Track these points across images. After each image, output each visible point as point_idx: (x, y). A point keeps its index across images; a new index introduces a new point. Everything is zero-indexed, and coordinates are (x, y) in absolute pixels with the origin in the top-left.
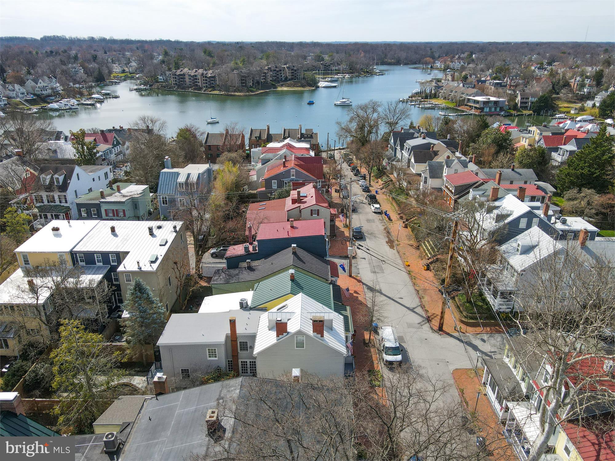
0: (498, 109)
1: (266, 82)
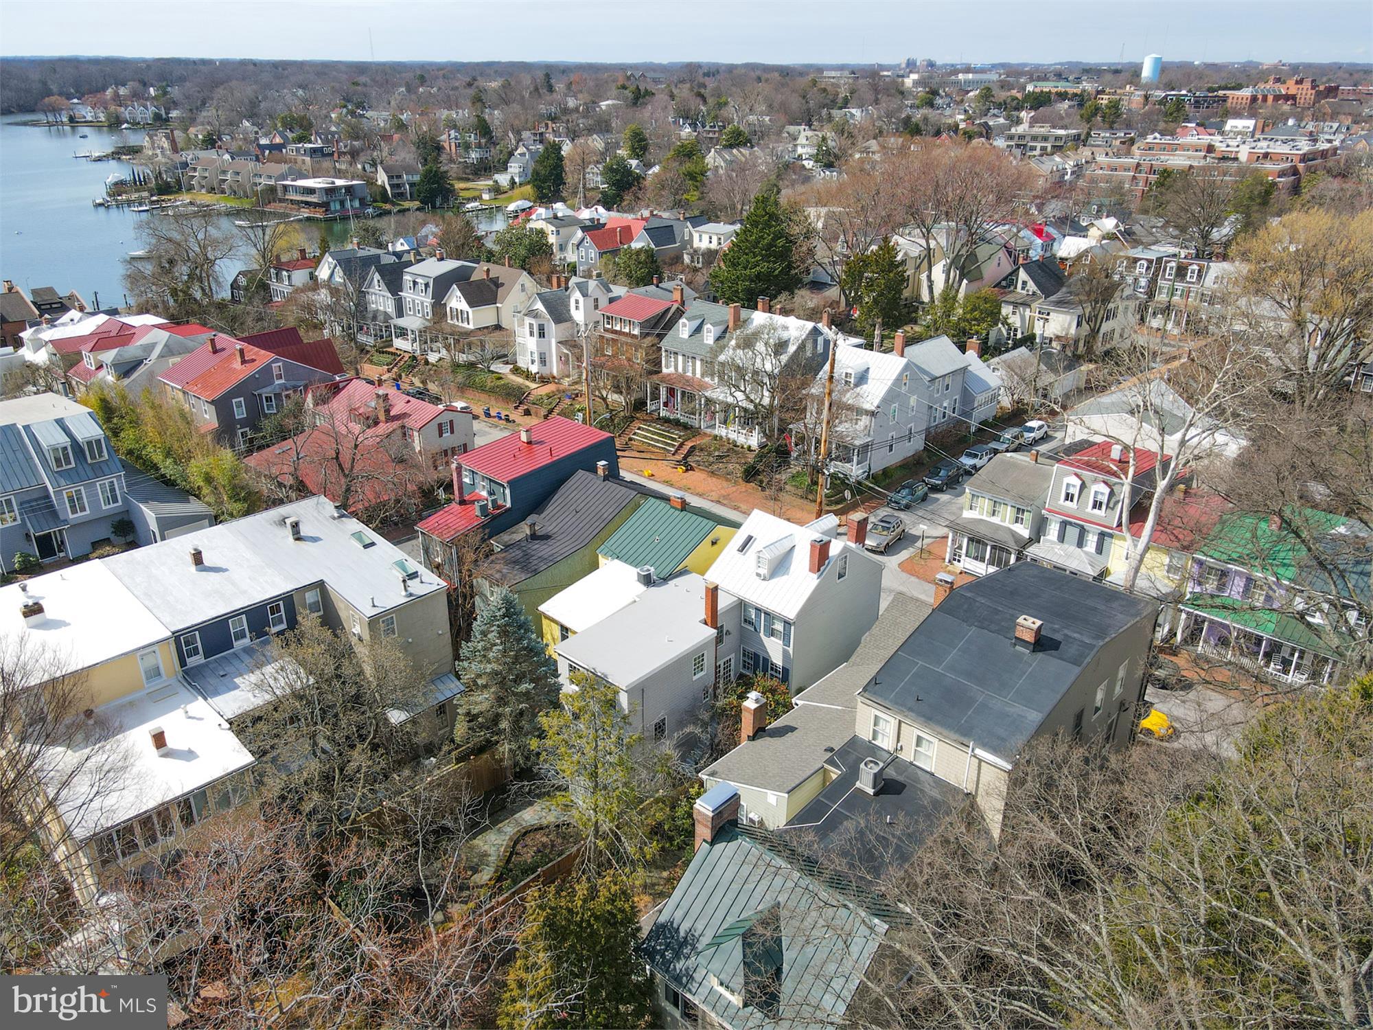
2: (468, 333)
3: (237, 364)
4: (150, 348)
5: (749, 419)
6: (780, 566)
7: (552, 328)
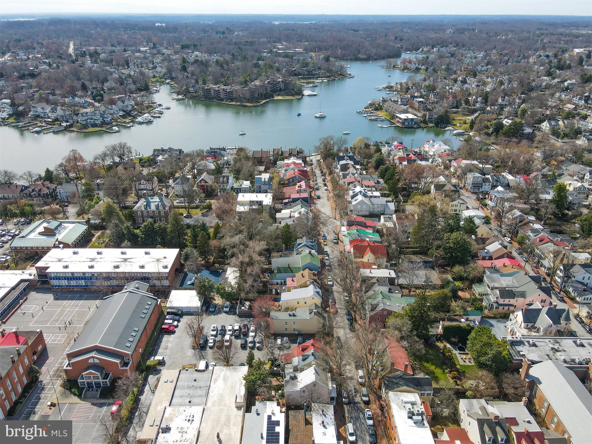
0: (413, 123)
1: (267, 93)
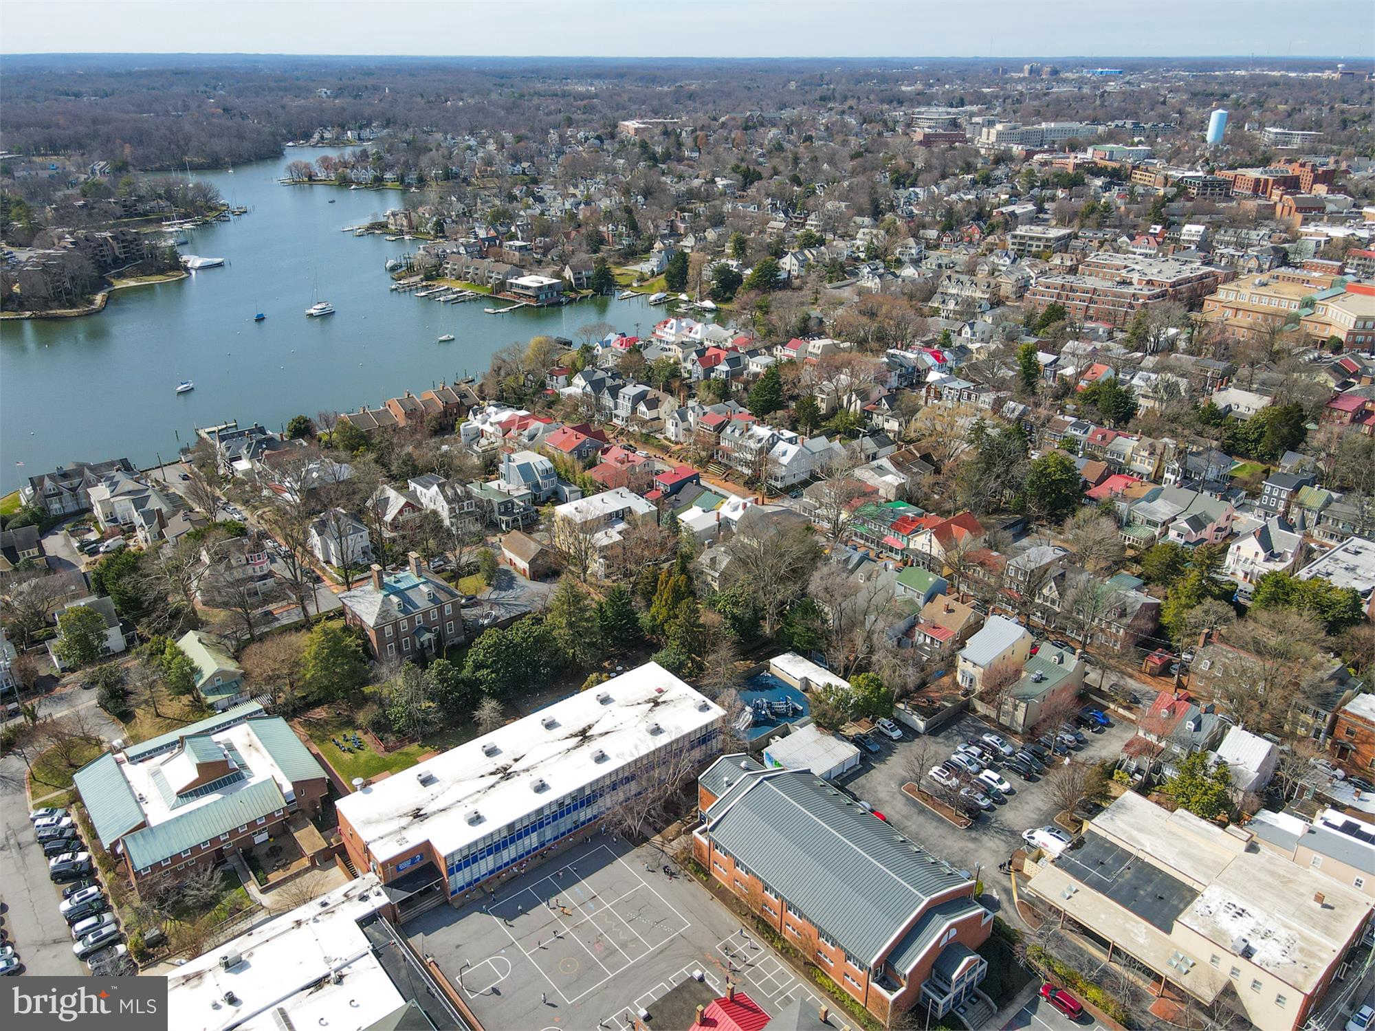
0: (555, 294)
2: (647, 421)
3: (574, 439)
4: (538, 429)
5: (747, 464)
6: (736, 509)
7: (680, 423)
